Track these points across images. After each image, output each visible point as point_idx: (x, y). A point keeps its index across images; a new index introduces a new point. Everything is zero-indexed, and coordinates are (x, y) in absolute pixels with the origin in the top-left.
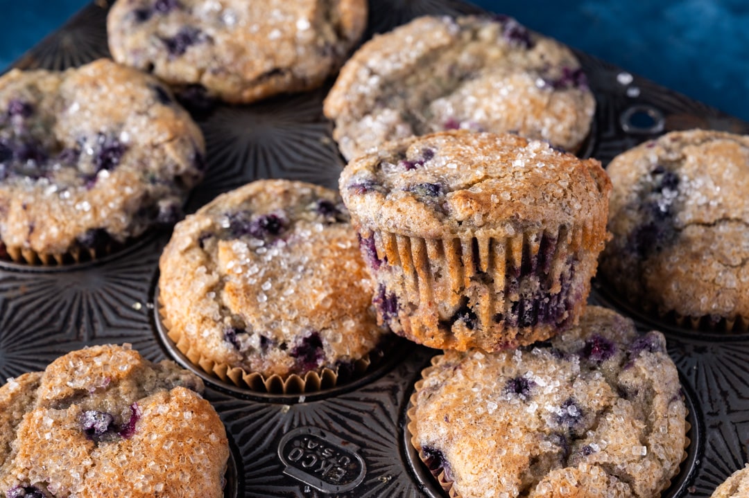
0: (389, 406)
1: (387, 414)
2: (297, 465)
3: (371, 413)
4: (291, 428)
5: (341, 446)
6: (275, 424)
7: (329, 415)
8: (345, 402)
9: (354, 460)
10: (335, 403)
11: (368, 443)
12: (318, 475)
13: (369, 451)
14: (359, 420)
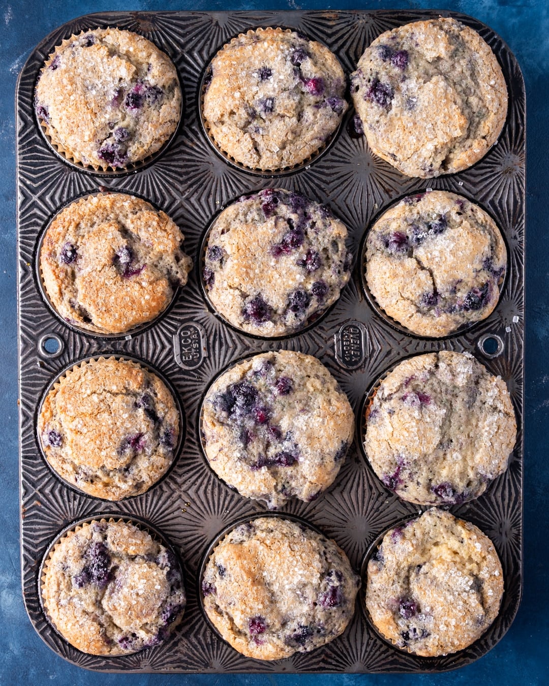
0: (237, 353)
1: (233, 354)
2: (181, 338)
3: (228, 347)
4: (197, 322)
5: (202, 349)
6: (196, 313)
7: (216, 331)
8: (226, 333)
9: (199, 358)
10: (223, 329)
11: (212, 358)
12: (181, 350)
13: (208, 361)
14: (221, 345)
